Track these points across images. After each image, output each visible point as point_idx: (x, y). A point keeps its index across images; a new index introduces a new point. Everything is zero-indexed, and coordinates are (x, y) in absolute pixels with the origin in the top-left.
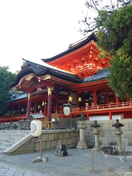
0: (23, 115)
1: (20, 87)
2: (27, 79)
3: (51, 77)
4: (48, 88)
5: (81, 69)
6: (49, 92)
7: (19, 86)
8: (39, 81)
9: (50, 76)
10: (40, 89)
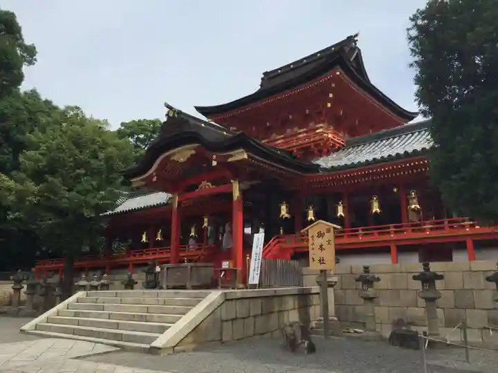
0: (158, 249)
1: (155, 179)
2: (175, 158)
3: (248, 156)
4: (232, 181)
5: (280, 141)
6: (236, 194)
7: (151, 176)
8: (214, 163)
9: (246, 152)
10: (210, 184)
